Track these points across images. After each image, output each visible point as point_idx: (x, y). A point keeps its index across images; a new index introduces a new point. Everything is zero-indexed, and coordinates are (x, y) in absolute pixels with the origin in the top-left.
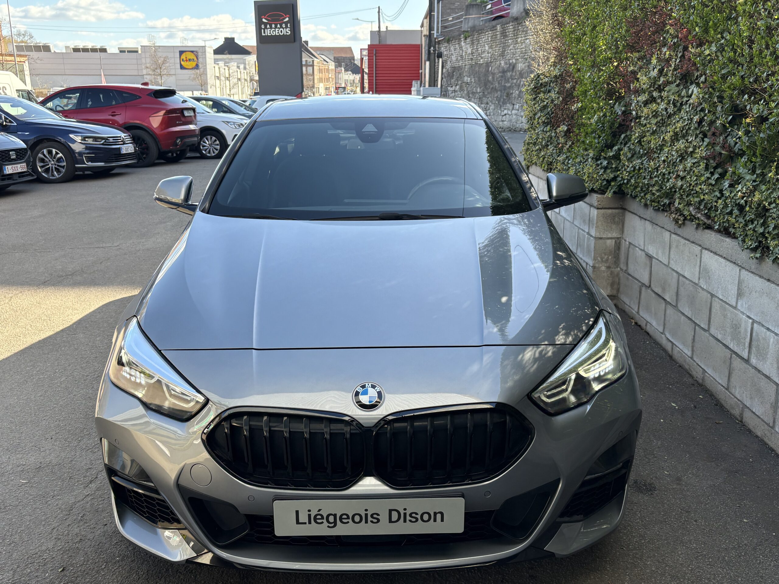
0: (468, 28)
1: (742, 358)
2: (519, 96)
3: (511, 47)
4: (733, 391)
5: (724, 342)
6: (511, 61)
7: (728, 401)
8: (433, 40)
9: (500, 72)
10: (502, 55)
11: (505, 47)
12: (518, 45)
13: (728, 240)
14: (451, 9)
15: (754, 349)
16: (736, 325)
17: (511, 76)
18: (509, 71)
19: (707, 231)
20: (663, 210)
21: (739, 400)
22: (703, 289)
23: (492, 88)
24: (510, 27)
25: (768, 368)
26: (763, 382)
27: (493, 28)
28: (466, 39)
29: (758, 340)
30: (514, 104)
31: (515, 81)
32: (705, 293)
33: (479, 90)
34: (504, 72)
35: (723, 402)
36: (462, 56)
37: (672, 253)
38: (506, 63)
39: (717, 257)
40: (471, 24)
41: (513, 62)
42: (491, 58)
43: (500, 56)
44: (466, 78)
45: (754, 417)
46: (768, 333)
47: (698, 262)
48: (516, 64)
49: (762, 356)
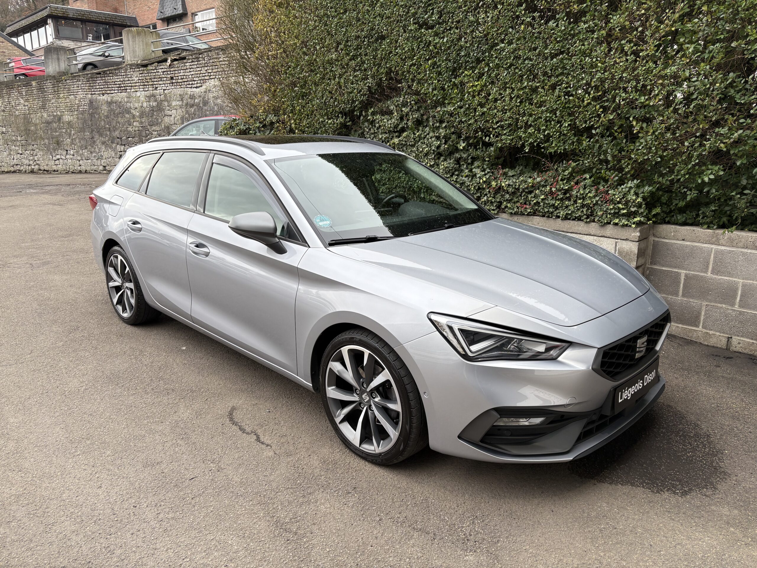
2: (72, 143)
3: (53, 101)
6: (55, 114)
9: (44, 123)
10: (43, 107)
11: (45, 101)
12: (61, 100)
17: (58, 126)
18: (55, 122)
23: (37, 137)
24: (48, 85)
27: (28, 85)
30: (67, 151)
31: (64, 131)
33: (19, 139)
34: (48, 123)
38: (49, 116)
41: (57, 115)
42: (29, 110)
43: (40, 109)
48: (62, 115)
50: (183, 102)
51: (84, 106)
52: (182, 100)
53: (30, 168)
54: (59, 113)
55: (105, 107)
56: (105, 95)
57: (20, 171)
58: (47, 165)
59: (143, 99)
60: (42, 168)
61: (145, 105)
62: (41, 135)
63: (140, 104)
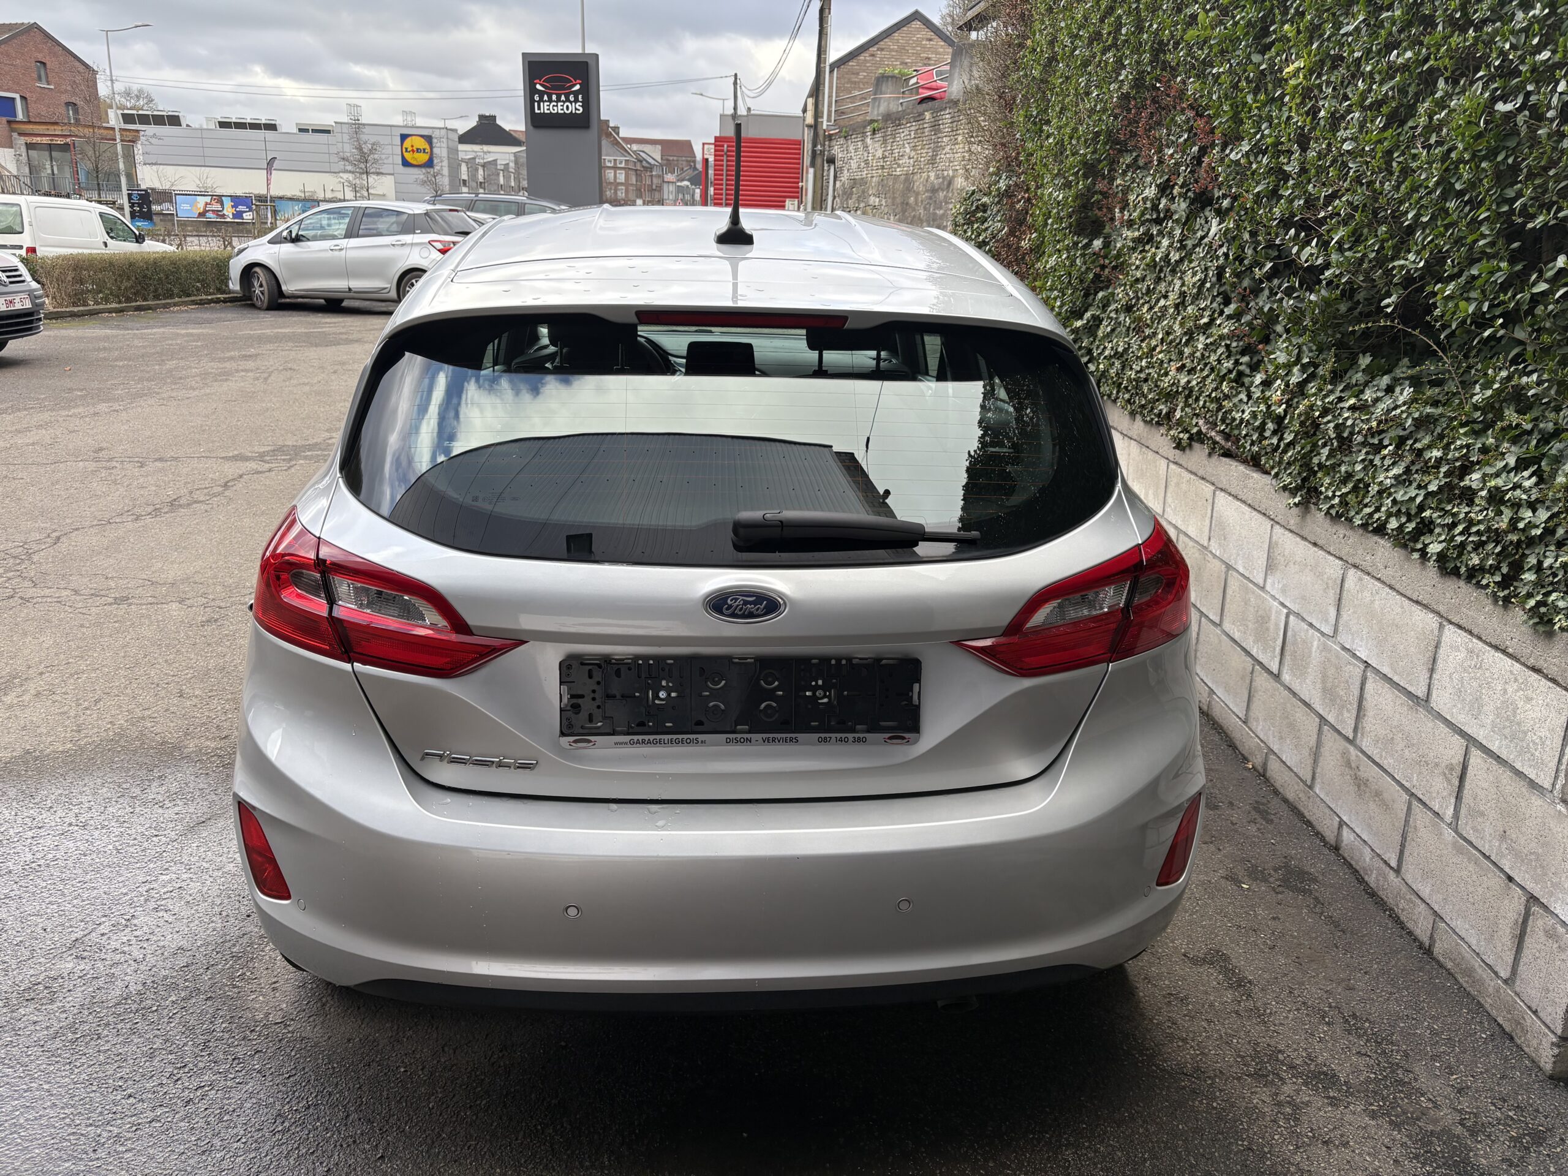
0: (878, 115)
1: (1270, 673)
4: (1253, 725)
5: (1244, 645)
6: (946, 173)
7: (1247, 742)
8: (821, 133)
10: (932, 161)
11: (937, 148)
13: (1256, 475)
14: (852, 82)
15: (1288, 658)
16: (1262, 617)
17: (945, 197)
18: (943, 190)
19: (1224, 459)
20: (1158, 423)
21: (1262, 741)
22: (1215, 556)
24: (946, 116)
25: (1309, 690)
26: (1300, 713)
28: (874, 132)
29: (1295, 643)
32: (1217, 563)
34: (934, 191)
35: (1238, 743)
36: (866, 162)
37: (1169, 495)
38: (937, 177)
39: (1239, 503)
40: (883, 109)
41: (948, 175)
42: (914, 166)
43: (928, 164)
45: (1284, 769)
46: (1311, 631)
47: (1209, 512)
48: (954, 177)
49: (1301, 669)
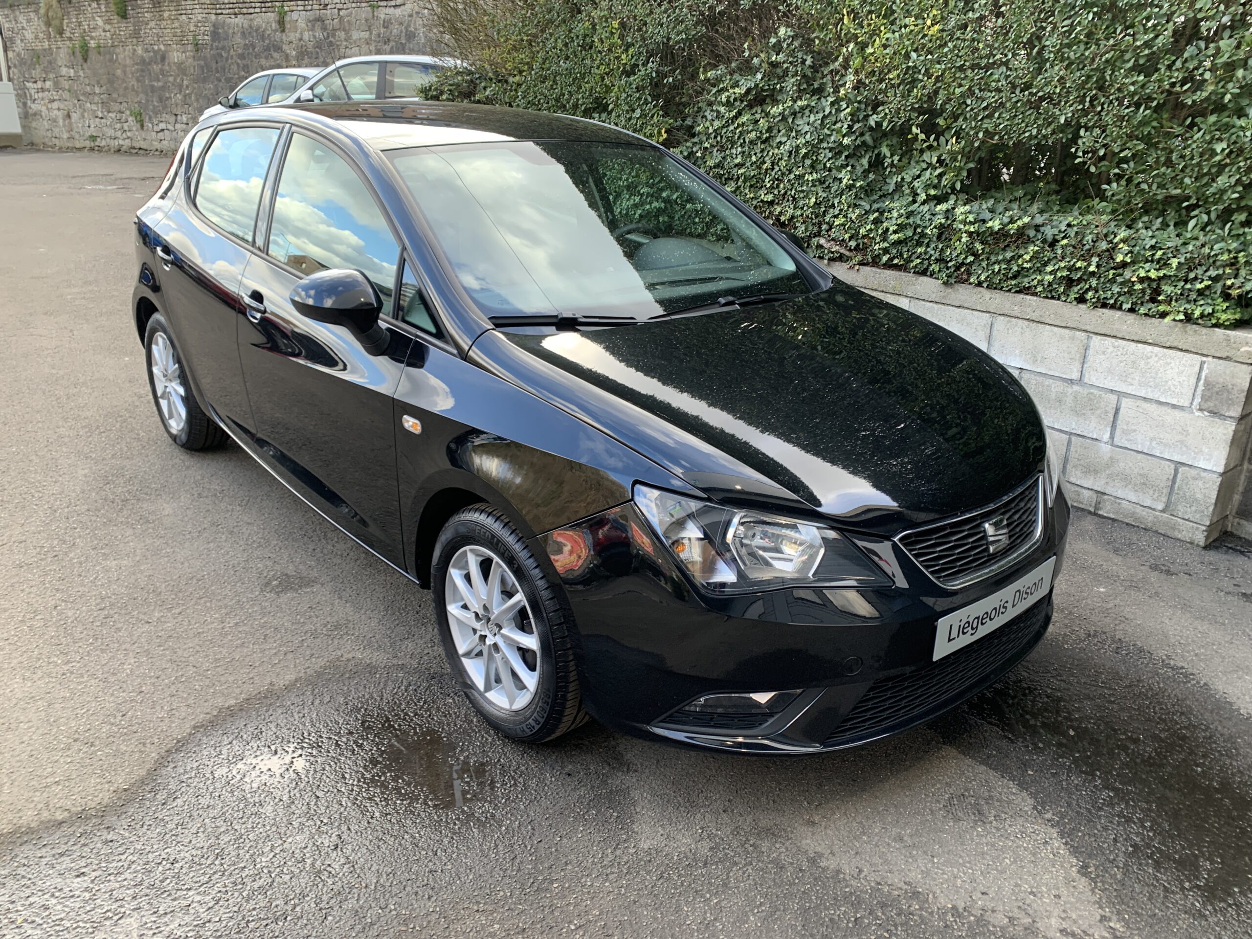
9: (137, 64)
10: (136, 34)
12: (164, 23)
18: (156, 63)
31: (171, 79)
33: (97, 90)
34: (145, 63)
36: (46, 33)
41: (160, 50)
42: (112, 39)
44: (64, 71)
48: (166, 51)
50: (371, 34)
51: (204, 34)
52: (369, 29)
53: (117, 144)
54: (162, 47)
55: (238, 39)
56: (239, 16)
57: (100, 149)
58: (145, 139)
59: (304, 25)
60: (137, 145)
61: (306, 36)
62: (133, 85)
63: (298, 35)
